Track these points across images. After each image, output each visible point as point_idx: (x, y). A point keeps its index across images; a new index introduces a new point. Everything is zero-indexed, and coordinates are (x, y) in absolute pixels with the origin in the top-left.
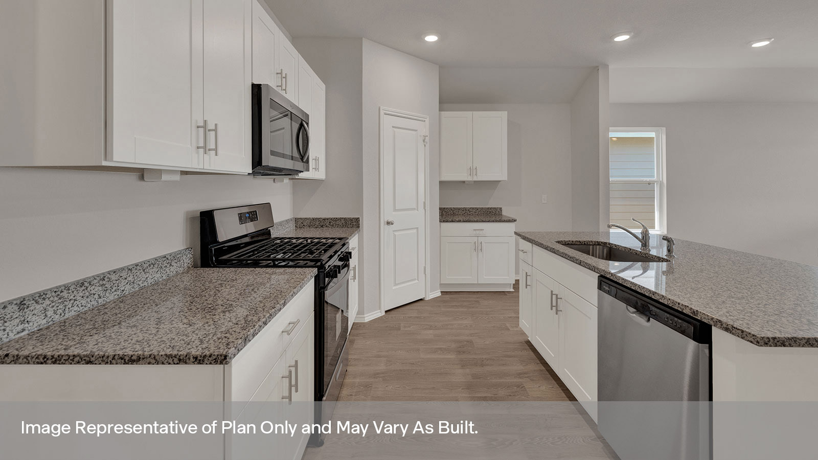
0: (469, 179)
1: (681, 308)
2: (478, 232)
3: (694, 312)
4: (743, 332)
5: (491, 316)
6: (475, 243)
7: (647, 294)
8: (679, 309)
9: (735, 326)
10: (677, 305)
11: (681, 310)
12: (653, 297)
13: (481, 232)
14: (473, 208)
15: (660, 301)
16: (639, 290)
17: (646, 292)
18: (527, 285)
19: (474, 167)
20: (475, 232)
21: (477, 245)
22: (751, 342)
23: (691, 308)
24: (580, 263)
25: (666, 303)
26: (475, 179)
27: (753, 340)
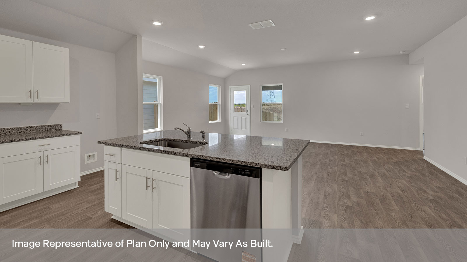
0: (29, 100)
1: (249, 164)
2: (43, 147)
3: (257, 164)
4: (281, 167)
5: (69, 214)
6: (40, 157)
7: (228, 162)
8: (248, 165)
9: (277, 166)
10: (247, 163)
11: (249, 165)
12: (232, 163)
13: (47, 147)
14: (30, 127)
15: (237, 163)
16: (223, 161)
17: (227, 161)
18: (116, 179)
19: (35, 90)
20: (40, 148)
21: (42, 159)
22: (285, 170)
23: (255, 163)
24: (175, 154)
25: (241, 164)
26: (36, 101)
27: (285, 169)
